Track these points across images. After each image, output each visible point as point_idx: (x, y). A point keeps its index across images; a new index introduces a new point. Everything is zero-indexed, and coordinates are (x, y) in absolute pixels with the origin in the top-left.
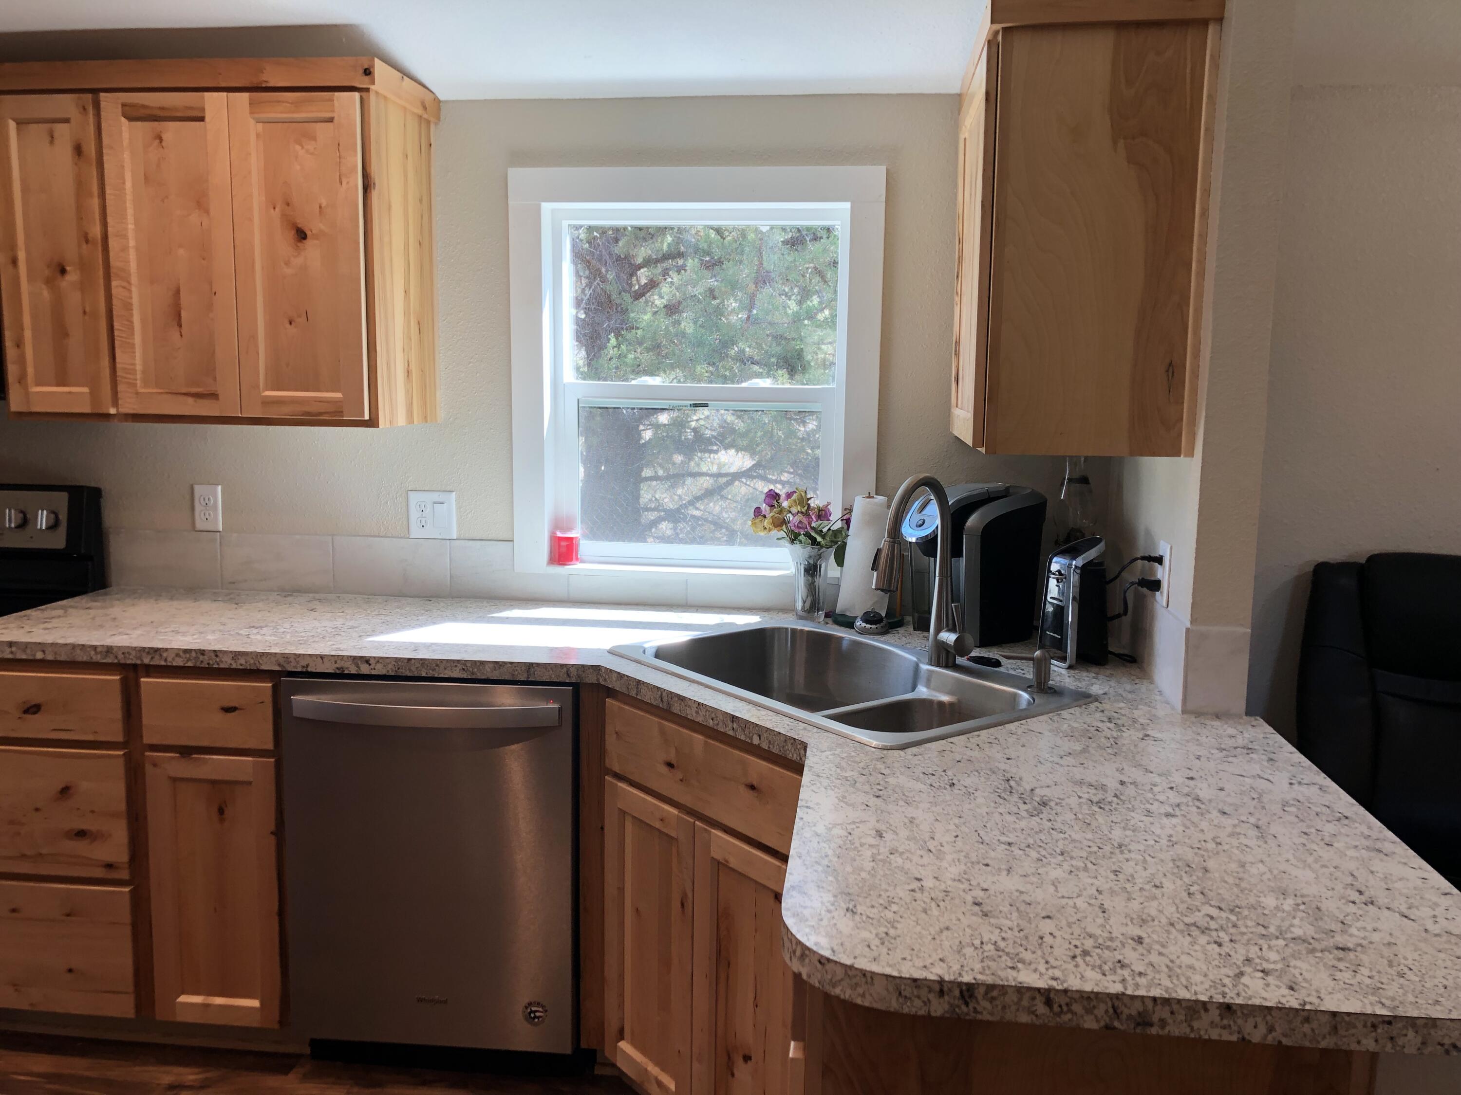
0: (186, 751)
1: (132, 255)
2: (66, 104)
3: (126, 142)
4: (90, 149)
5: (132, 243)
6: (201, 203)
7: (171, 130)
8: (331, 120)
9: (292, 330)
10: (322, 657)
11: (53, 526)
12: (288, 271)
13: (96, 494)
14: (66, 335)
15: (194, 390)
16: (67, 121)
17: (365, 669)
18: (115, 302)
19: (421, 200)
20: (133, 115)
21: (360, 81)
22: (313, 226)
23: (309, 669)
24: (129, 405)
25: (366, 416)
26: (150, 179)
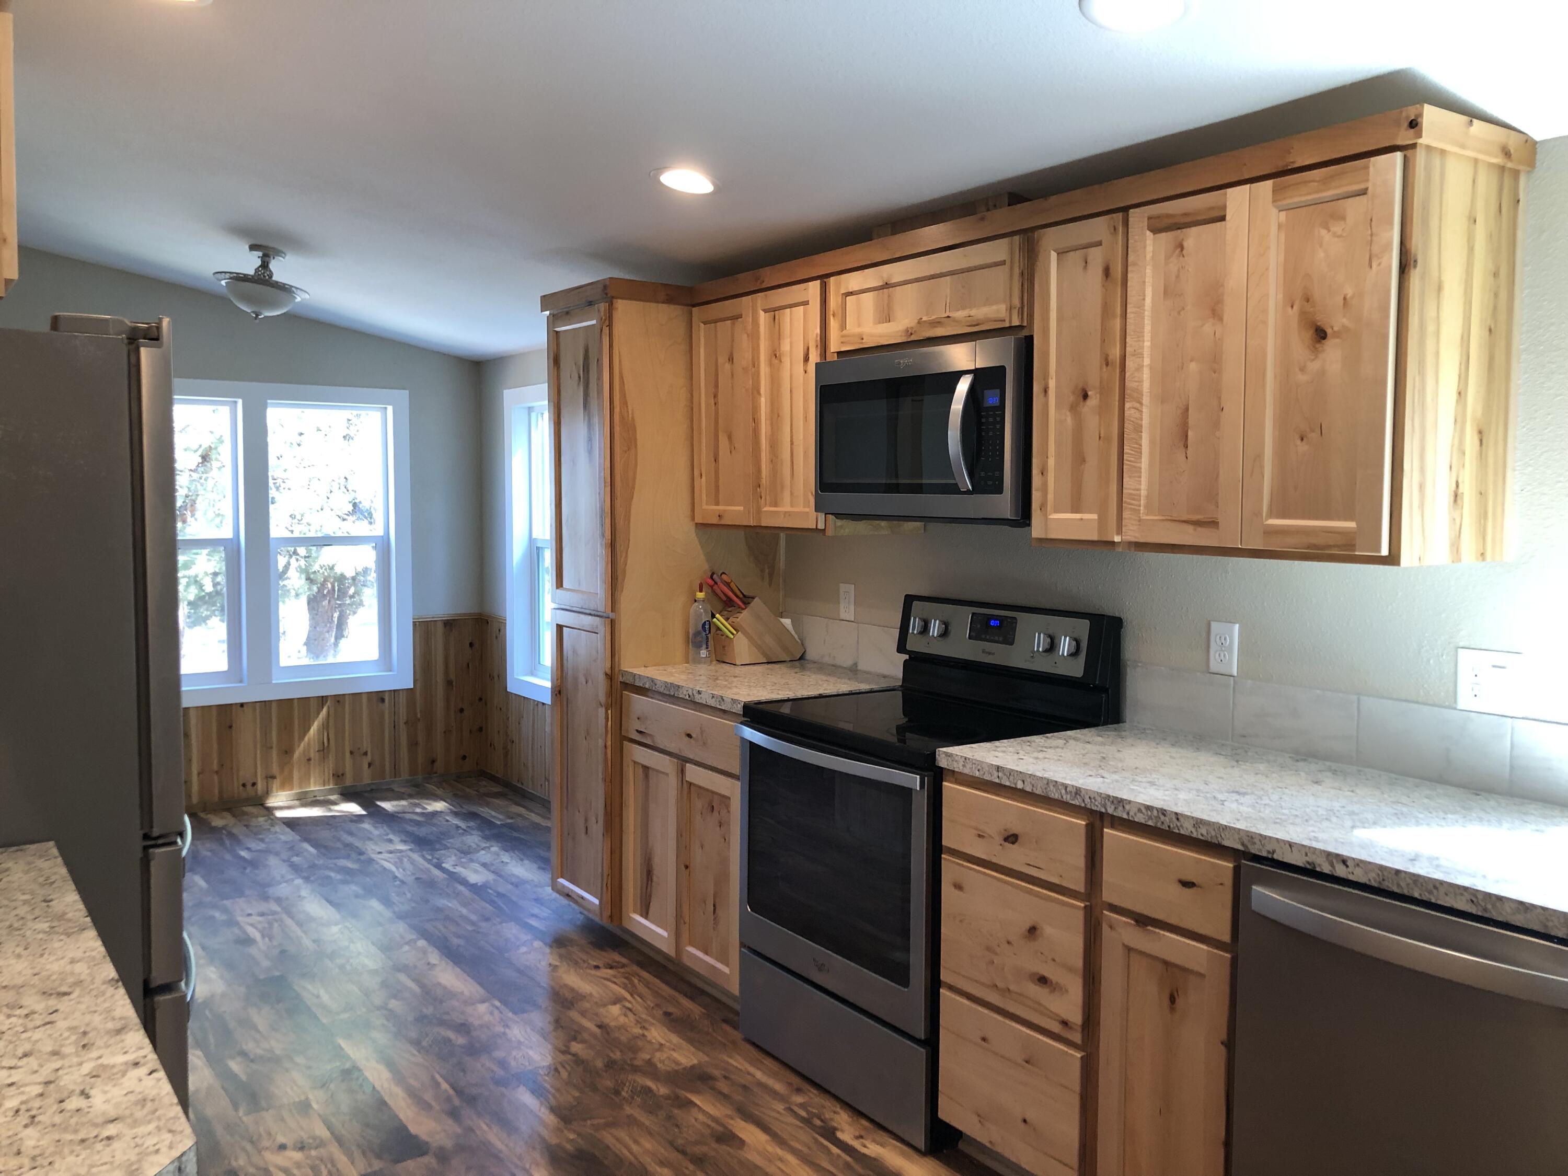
0: (1143, 921)
1: (1146, 375)
2: (1098, 228)
3: (1149, 256)
5: (1147, 361)
6: (1215, 312)
7: (1193, 237)
8: (1364, 192)
9: (1303, 447)
10: (1291, 845)
11: (1075, 654)
12: (1302, 378)
13: (1115, 624)
14: (1084, 461)
15: (1195, 517)
16: (1099, 244)
17: (1341, 871)
18: (1127, 425)
19: (1496, 275)
20: (1158, 226)
21: (1404, 138)
22: (1337, 321)
23: (1275, 857)
24: (1132, 533)
25: (1385, 552)
26: (1169, 291)
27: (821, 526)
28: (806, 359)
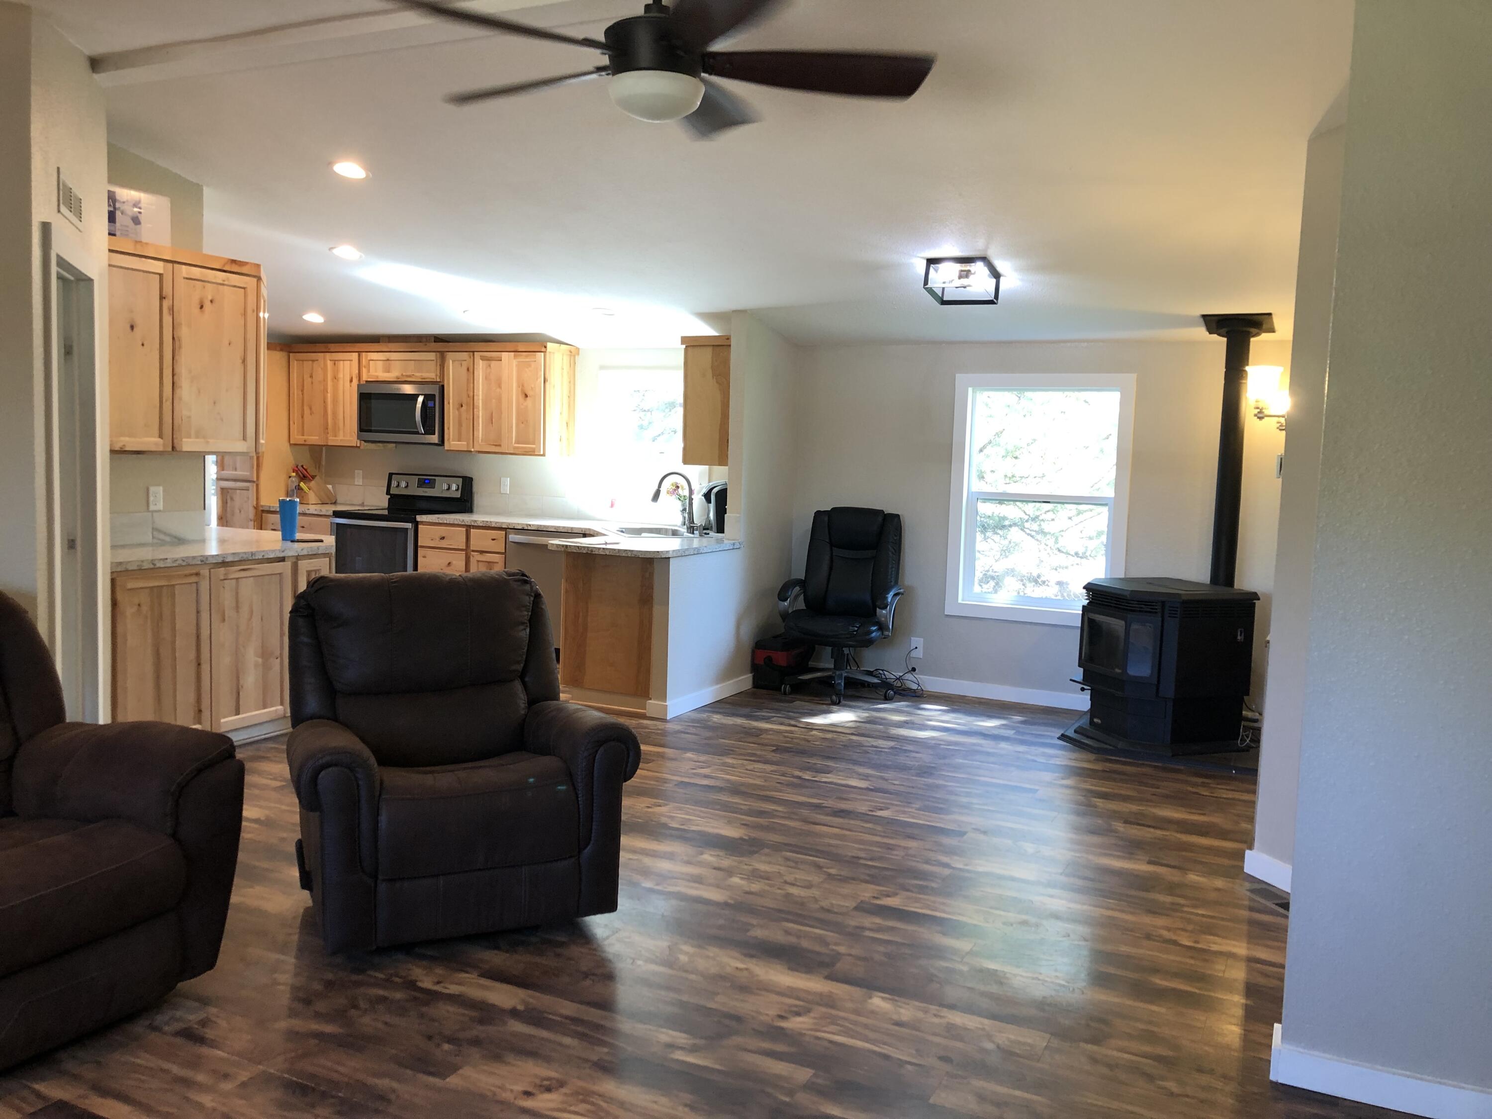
0: (482, 552)
1: (480, 401)
2: (465, 355)
3: (481, 367)
4: (471, 370)
5: (481, 397)
6: (500, 386)
7: (493, 363)
8: (535, 361)
9: (523, 425)
10: (518, 524)
11: (457, 490)
12: (522, 407)
13: (471, 479)
14: (462, 426)
15: (495, 444)
16: (465, 360)
17: (529, 528)
18: (475, 416)
19: (570, 382)
20: (483, 358)
21: (543, 349)
22: (529, 393)
23: (515, 528)
24: (477, 448)
25: (542, 453)
26: (487, 378)
27: (358, 445)
28: (351, 381)
